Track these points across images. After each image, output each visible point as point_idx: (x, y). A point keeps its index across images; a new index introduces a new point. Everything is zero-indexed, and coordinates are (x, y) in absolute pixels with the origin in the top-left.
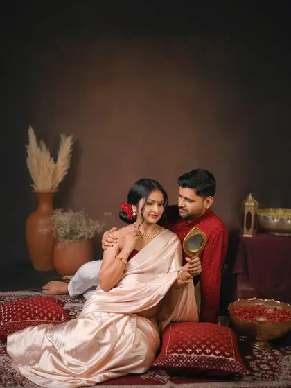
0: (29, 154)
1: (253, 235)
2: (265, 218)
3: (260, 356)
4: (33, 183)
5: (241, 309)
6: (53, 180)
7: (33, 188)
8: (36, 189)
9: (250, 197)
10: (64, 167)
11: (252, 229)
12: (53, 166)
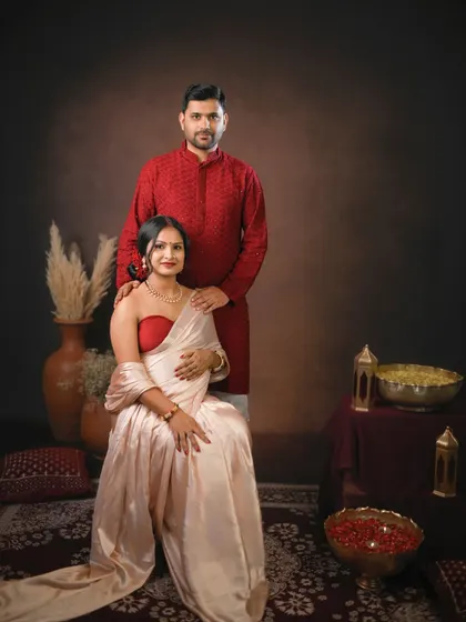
0: (49, 263)
1: (369, 408)
2: (386, 382)
3: (366, 602)
4: (55, 308)
5: (348, 524)
6: (85, 304)
7: (54, 316)
8: (59, 317)
9: (366, 349)
10: (102, 284)
11: (367, 400)
12: (85, 283)
